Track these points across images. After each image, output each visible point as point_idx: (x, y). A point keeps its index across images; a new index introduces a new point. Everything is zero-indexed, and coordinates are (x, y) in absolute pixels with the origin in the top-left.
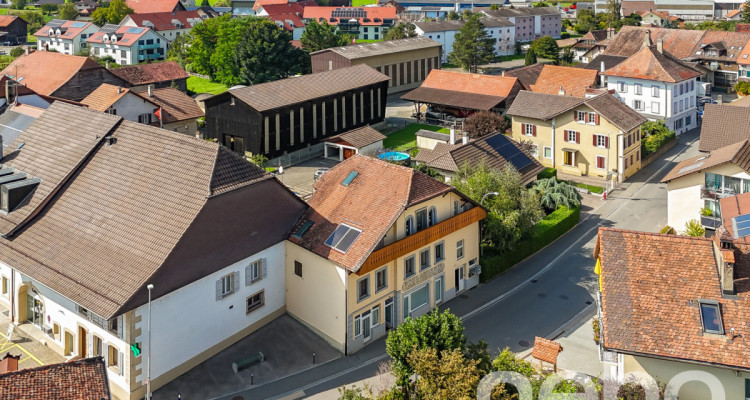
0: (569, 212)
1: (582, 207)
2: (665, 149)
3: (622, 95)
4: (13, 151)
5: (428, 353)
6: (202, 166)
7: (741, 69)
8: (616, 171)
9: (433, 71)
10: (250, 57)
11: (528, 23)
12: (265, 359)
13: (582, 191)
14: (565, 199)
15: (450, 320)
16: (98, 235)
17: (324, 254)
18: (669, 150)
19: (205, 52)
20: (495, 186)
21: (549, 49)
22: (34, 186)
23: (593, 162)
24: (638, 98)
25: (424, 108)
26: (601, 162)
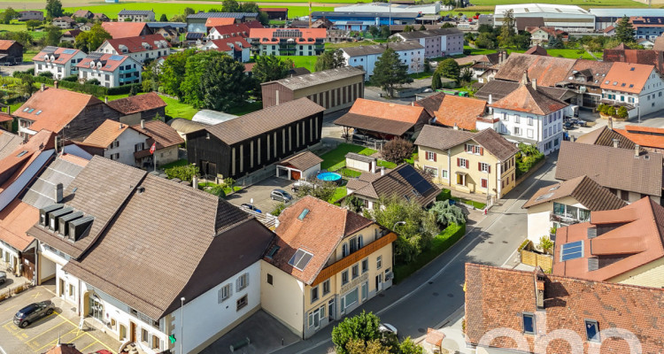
0: (458, 228)
1: (468, 222)
2: (536, 168)
3: (504, 123)
4: (69, 194)
5: (358, 343)
6: (207, 212)
7: (604, 92)
8: (496, 190)
9: (358, 99)
10: (212, 85)
11: (435, 43)
12: (251, 342)
13: (469, 207)
14: (455, 218)
15: (372, 320)
16: (140, 260)
17: (289, 271)
18: (539, 169)
19: (175, 79)
20: (404, 216)
21: (452, 70)
22: (90, 223)
23: (479, 184)
24: (517, 125)
25: (351, 132)
26: (484, 183)
